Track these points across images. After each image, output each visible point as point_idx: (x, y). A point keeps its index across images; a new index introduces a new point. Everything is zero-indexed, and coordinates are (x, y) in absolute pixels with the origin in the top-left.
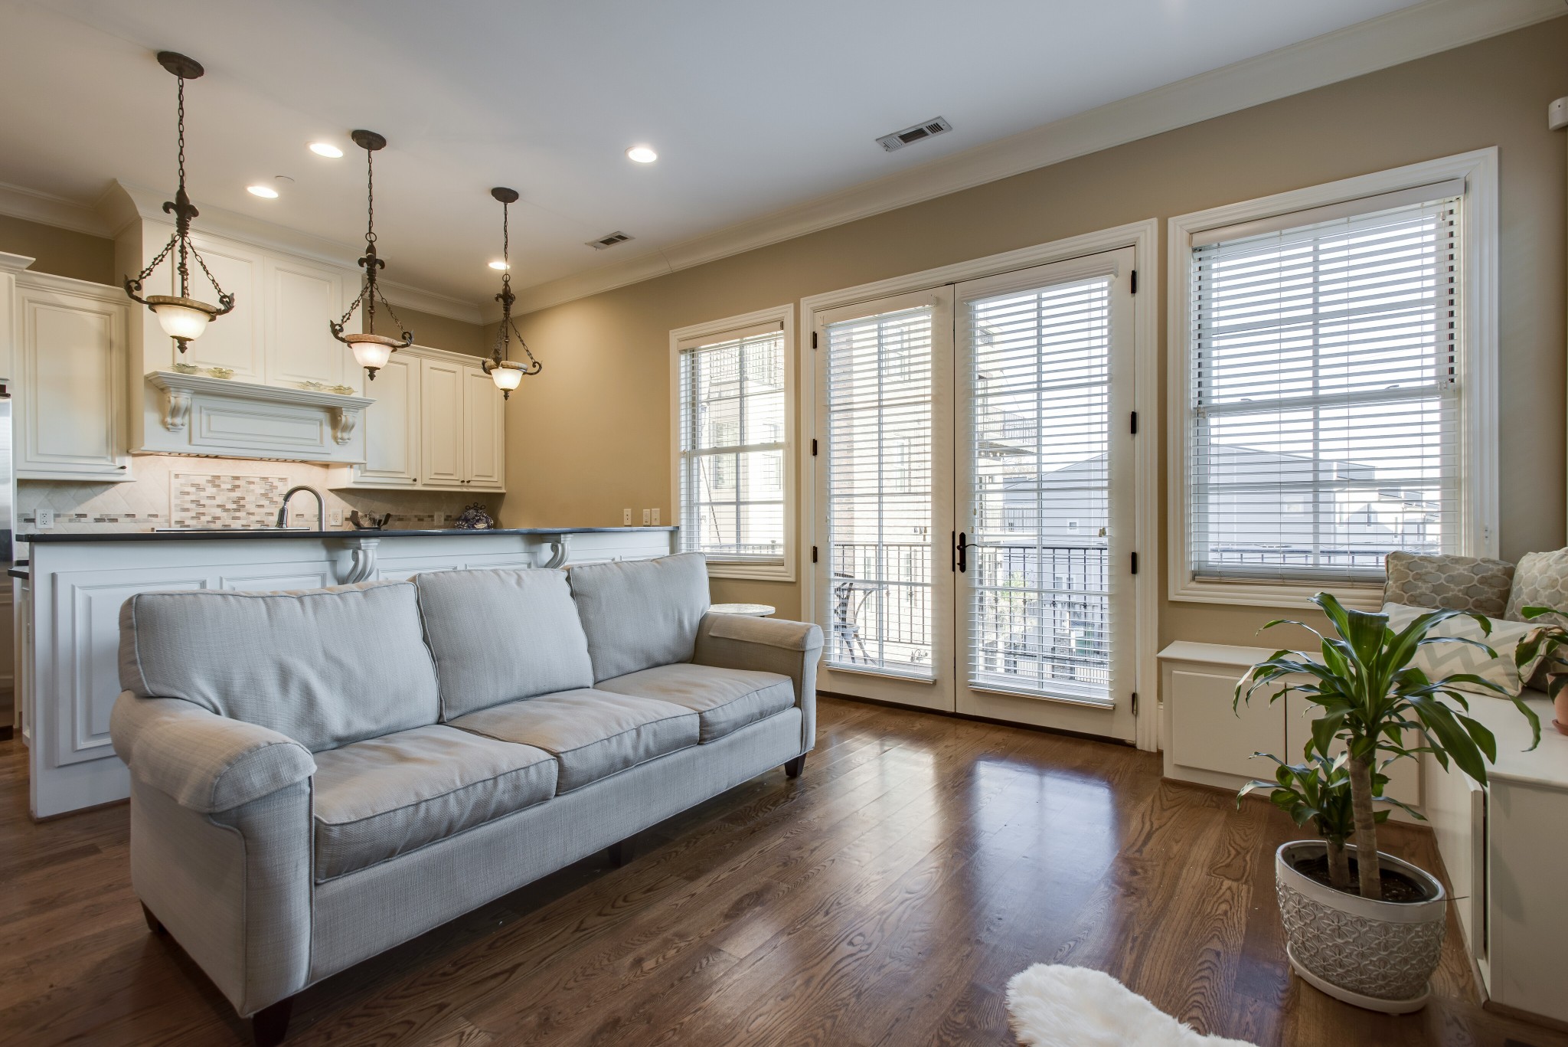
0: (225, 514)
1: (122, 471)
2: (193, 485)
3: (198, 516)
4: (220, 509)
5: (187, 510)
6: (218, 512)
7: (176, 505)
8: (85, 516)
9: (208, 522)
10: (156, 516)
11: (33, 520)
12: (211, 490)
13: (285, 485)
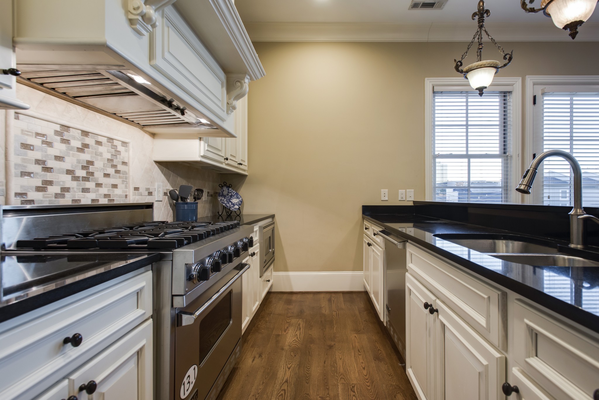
0: (74, 183)
6: (68, 181)
7: (16, 166)
12: (59, 148)
13: (126, 151)
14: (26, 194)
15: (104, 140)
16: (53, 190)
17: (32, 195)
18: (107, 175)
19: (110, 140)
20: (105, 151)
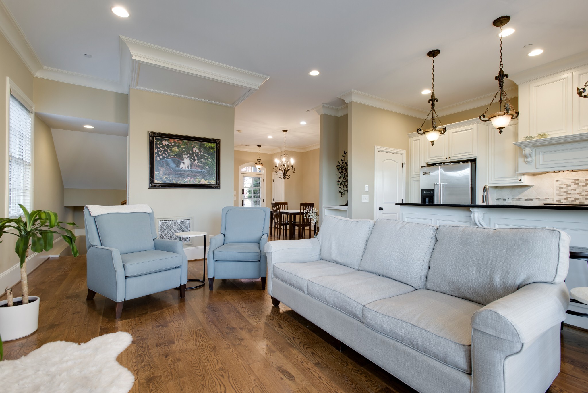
0: (581, 197)
2: (565, 185)
3: (567, 199)
4: (578, 195)
5: (562, 196)
6: (578, 196)
7: (557, 194)
8: (521, 198)
9: (572, 201)
10: (548, 198)
11: (505, 200)
12: (574, 187)
14: (560, 201)
17: (563, 201)
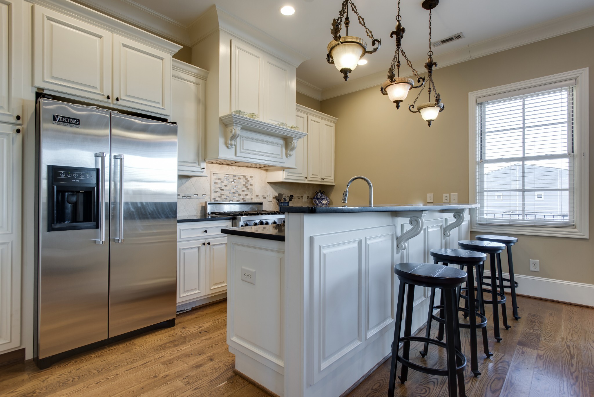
1: (203, 170)
2: (219, 179)
9: (224, 199)
10: (206, 195)
12: (226, 182)
13: (252, 180)
14: (216, 198)
15: (242, 177)
16: (223, 197)
17: (218, 199)
18: (243, 191)
19: (245, 176)
20: (243, 181)
